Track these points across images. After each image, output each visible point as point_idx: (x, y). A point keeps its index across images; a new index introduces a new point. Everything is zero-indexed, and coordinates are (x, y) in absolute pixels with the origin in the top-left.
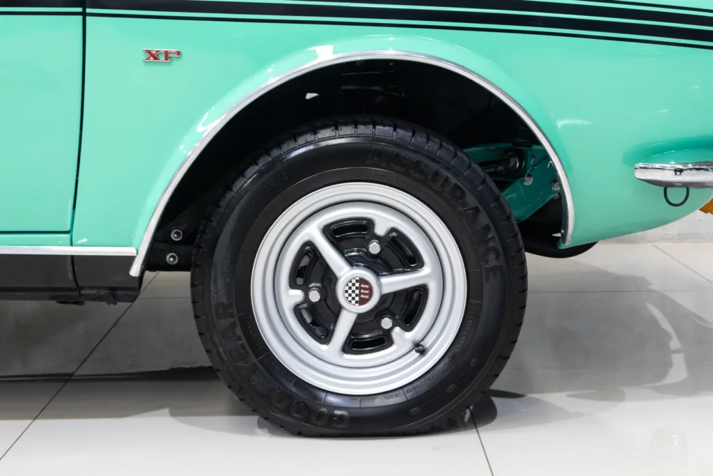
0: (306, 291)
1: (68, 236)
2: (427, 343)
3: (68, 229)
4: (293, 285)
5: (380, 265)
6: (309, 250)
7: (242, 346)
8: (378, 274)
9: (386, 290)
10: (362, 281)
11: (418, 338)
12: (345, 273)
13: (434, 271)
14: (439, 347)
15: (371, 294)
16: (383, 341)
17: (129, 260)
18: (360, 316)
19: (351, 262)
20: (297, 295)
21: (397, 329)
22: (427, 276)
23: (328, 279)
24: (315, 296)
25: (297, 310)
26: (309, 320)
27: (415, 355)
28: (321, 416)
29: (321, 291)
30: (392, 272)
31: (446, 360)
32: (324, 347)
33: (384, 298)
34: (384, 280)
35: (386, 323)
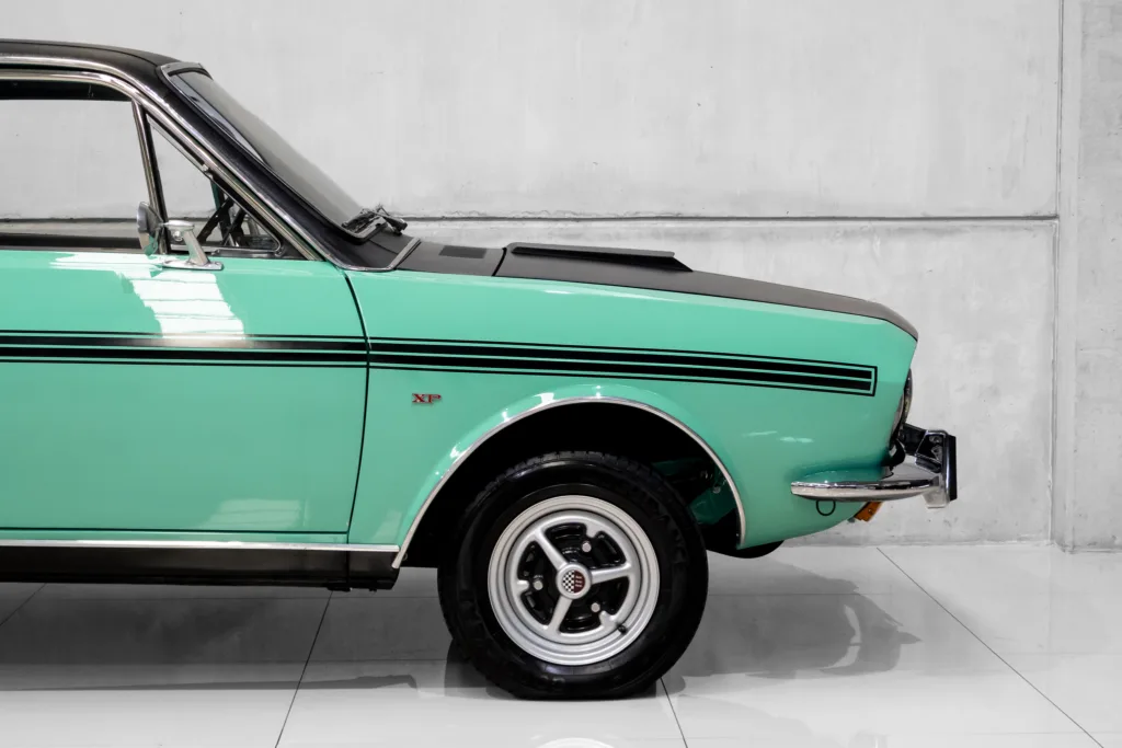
0: (531, 580)
1: (345, 535)
2: (627, 625)
3: (346, 530)
4: (520, 576)
5: (591, 561)
6: (534, 548)
7: (481, 625)
8: (589, 568)
9: (596, 581)
10: (577, 573)
11: (621, 620)
12: (563, 567)
13: (633, 565)
14: (637, 627)
15: (583, 584)
16: (593, 622)
17: (394, 555)
18: (575, 602)
19: (568, 558)
20: (524, 584)
21: (604, 613)
22: (627, 570)
23: (549, 572)
24: (538, 585)
25: (523, 597)
26: (532, 605)
27: (618, 633)
28: (542, 682)
29: (544, 581)
30: (600, 567)
31: (643, 637)
32: (545, 627)
33: (594, 587)
34: (594, 573)
35: (595, 607)
